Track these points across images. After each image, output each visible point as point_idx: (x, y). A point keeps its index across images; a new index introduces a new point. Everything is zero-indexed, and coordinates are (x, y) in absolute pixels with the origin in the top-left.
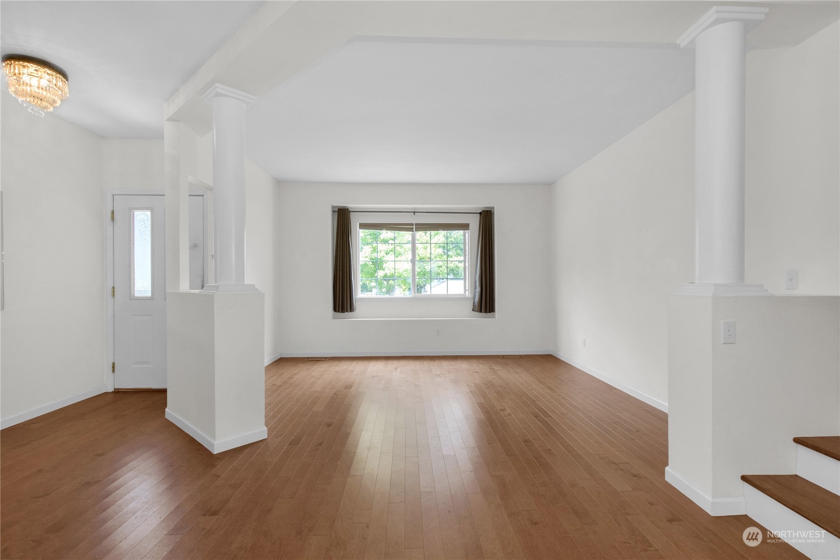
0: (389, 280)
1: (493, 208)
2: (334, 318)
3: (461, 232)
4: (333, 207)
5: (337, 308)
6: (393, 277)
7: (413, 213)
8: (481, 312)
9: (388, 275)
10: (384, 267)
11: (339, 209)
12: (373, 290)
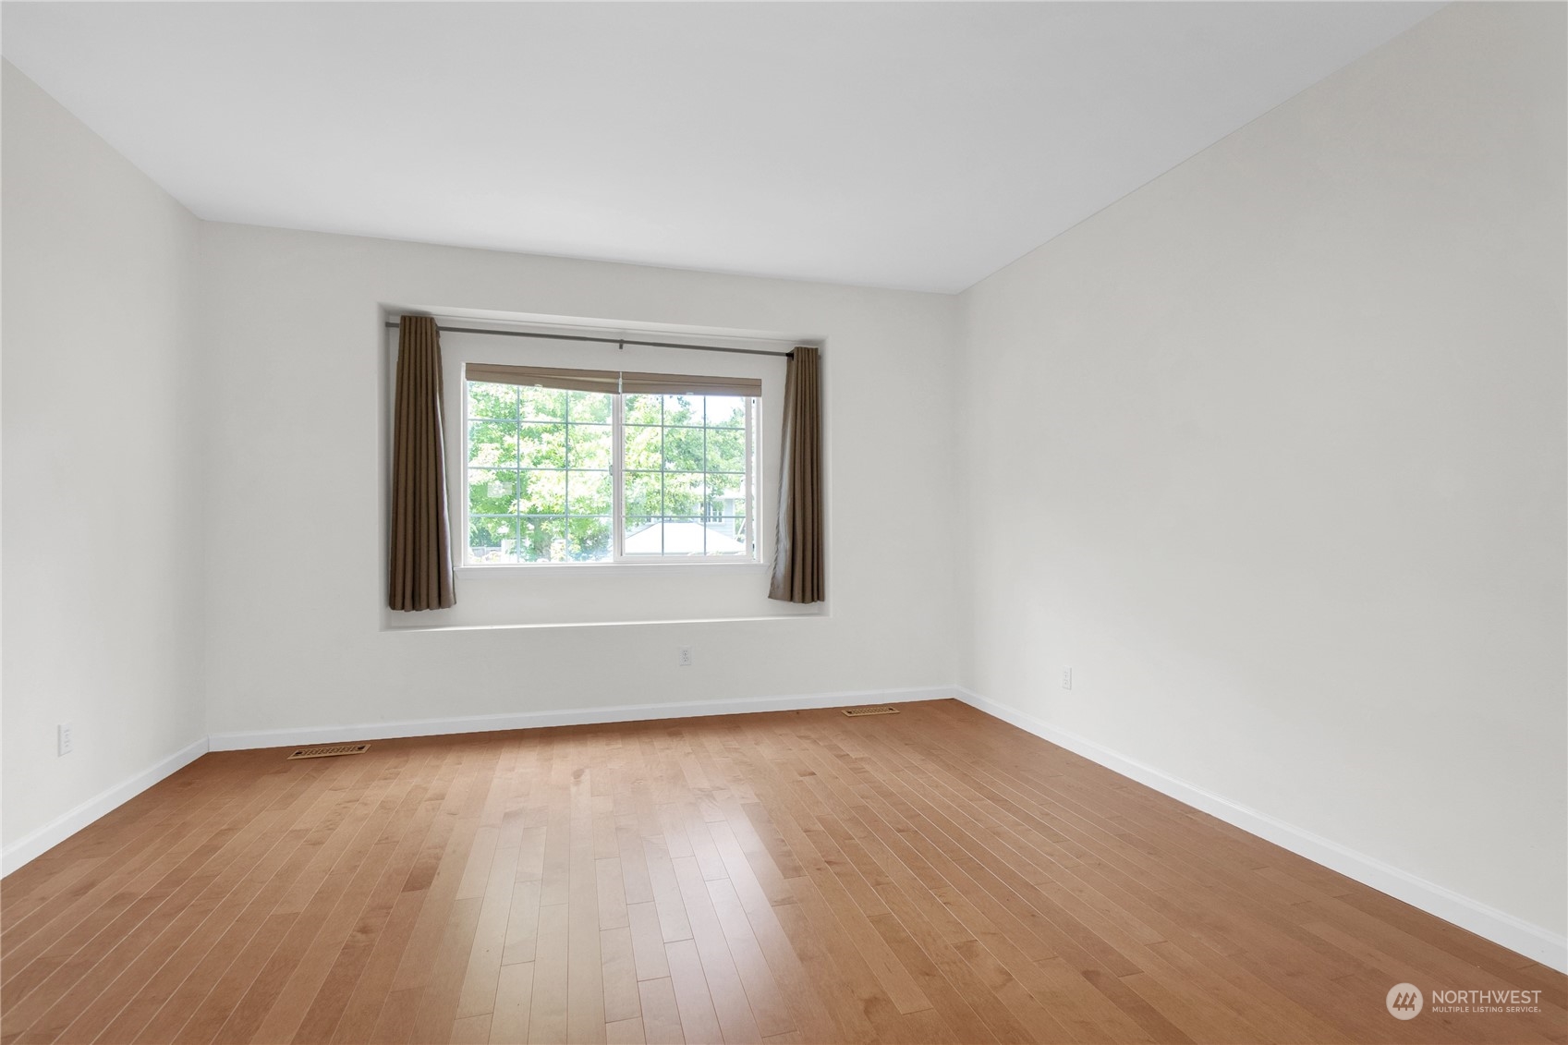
0: (544, 520)
1: (821, 342)
2: (388, 626)
3: (737, 402)
4: (387, 312)
5: (399, 598)
6: (549, 515)
7: (618, 345)
8: (792, 599)
9: (538, 510)
10: (529, 492)
11: (404, 318)
12: (503, 542)
